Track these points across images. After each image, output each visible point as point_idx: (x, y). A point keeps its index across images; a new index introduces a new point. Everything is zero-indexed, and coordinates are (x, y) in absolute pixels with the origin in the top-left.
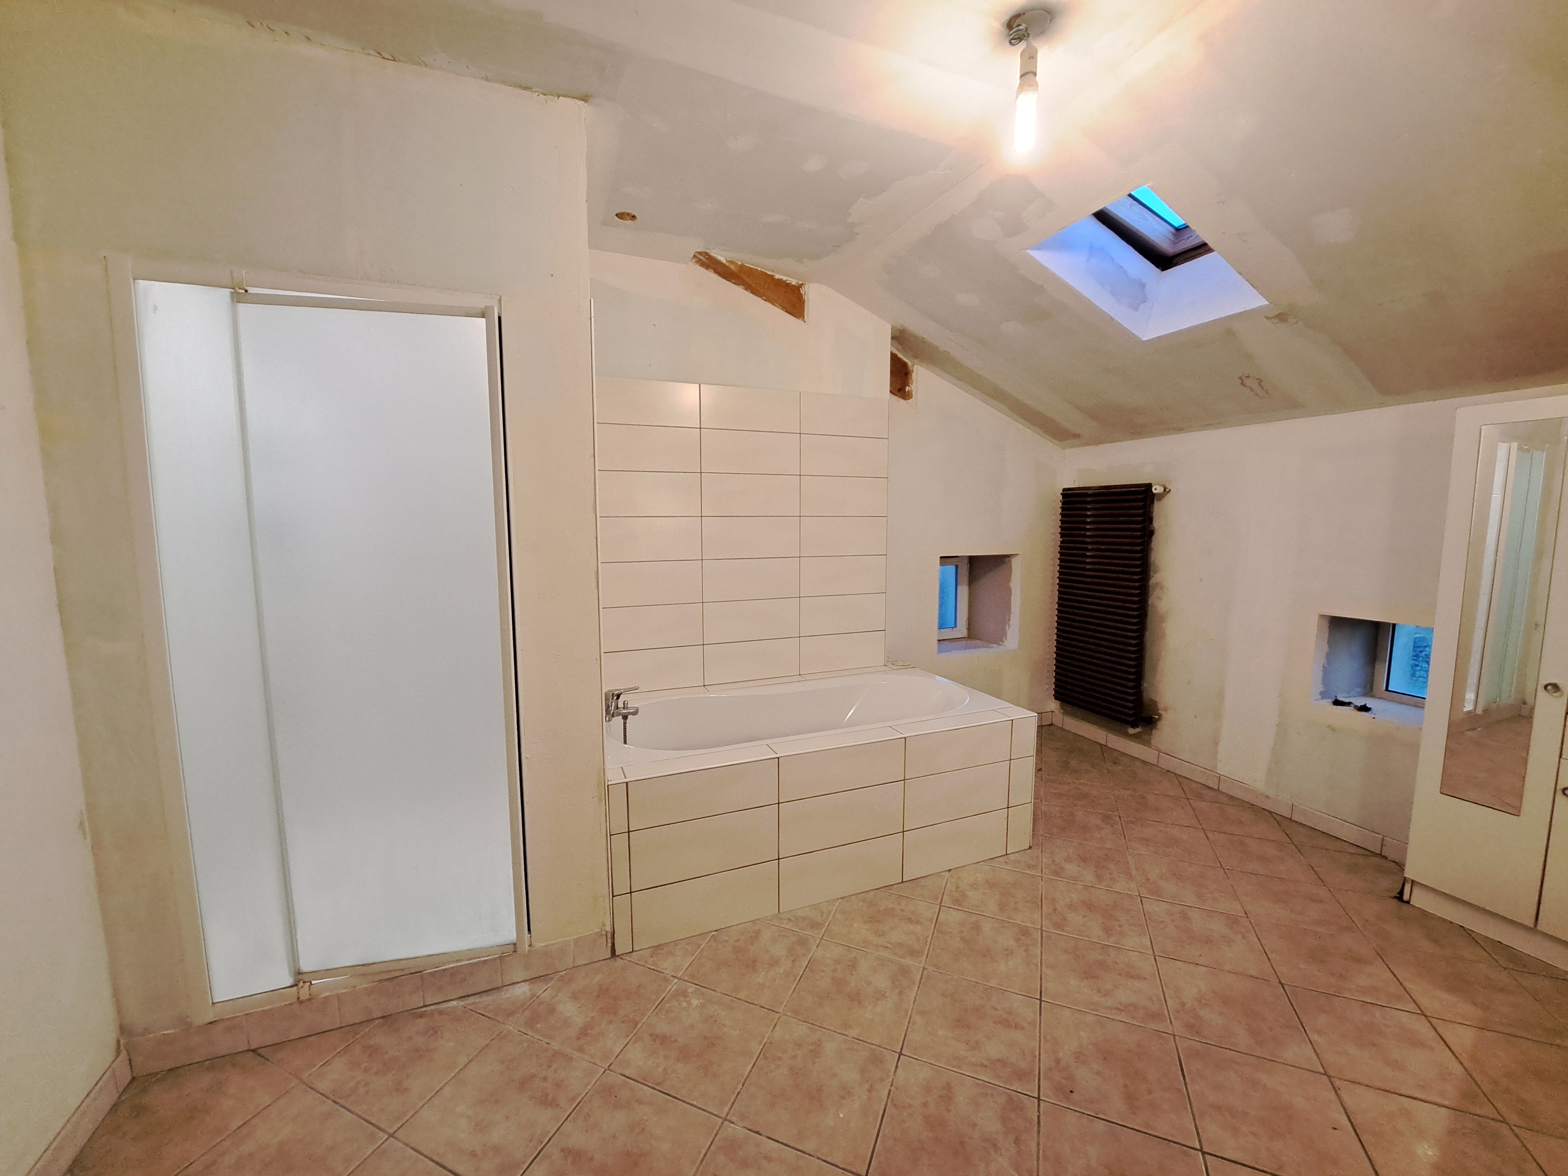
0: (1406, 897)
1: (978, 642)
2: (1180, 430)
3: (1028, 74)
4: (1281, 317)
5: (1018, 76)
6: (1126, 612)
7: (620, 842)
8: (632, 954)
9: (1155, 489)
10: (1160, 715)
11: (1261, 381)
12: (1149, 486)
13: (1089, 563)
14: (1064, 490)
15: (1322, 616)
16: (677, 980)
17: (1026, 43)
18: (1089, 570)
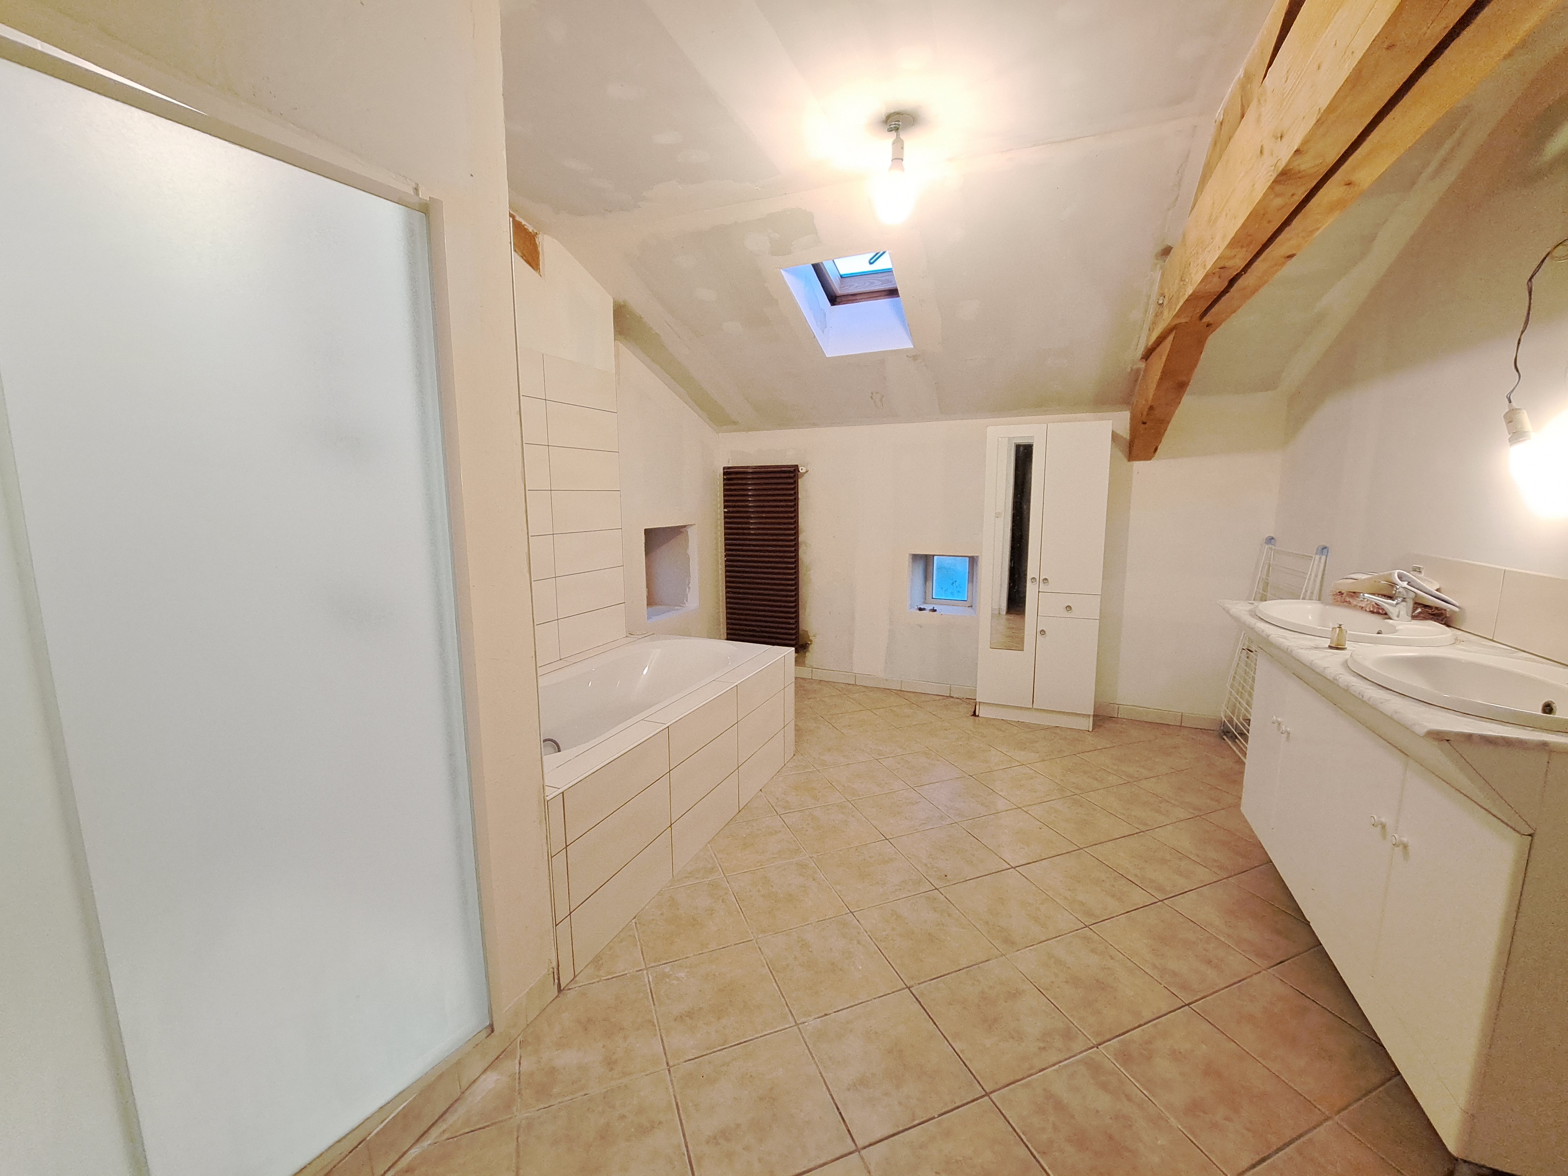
0: (977, 714)
1: (657, 607)
2: (814, 425)
3: (898, 159)
4: (915, 358)
5: (891, 160)
6: (786, 565)
7: (559, 862)
8: (575, 979)
9: (802, 469)
10: (811, 641)
11: (883, 397)
12: (796, 467)
13: (753, 529)
14: (724, 468)
15: (910, 554)
16: (645, 972)
17: (895, 135)
18: (752, 534)
